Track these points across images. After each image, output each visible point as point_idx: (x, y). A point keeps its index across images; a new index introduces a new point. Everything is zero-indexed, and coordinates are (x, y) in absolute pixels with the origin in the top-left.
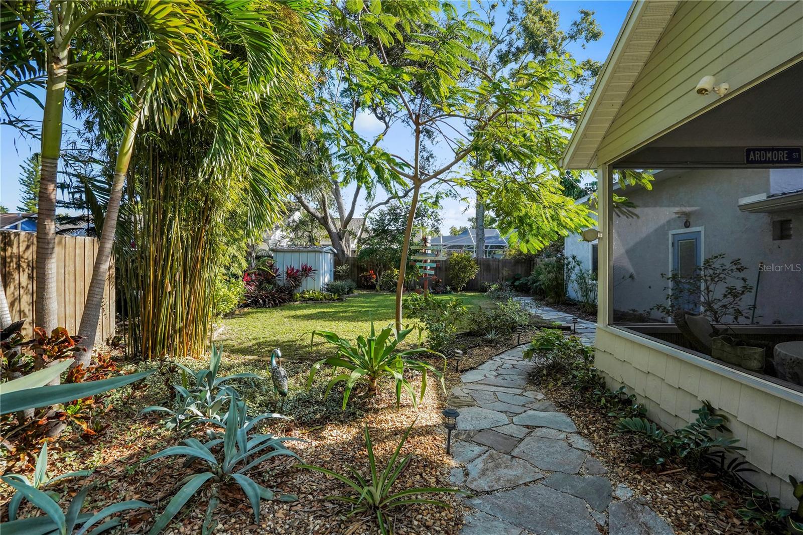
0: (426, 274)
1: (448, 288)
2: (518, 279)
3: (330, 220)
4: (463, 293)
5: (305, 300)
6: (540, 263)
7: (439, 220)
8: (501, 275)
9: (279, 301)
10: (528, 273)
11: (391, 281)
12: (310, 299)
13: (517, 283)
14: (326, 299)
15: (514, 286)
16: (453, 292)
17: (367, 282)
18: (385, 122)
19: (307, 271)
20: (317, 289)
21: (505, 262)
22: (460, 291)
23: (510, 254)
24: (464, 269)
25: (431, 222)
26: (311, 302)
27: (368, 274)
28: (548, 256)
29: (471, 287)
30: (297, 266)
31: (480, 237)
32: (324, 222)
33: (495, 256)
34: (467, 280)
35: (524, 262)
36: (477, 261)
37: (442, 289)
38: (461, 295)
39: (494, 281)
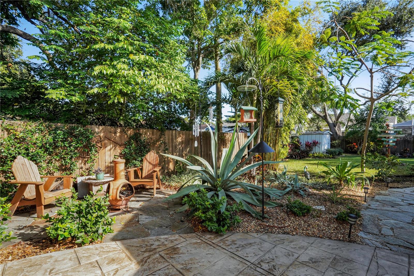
0: (389, 145)
3: (328, 117)
9: (302, 157)
11: (368, 149)
12: (317, 157)
14: (325, 157)
17: (352, 149)
19: (315, 143)
20: (321, 152)
27: (352, 145)
30: (310, 141)
32: (325, 118)
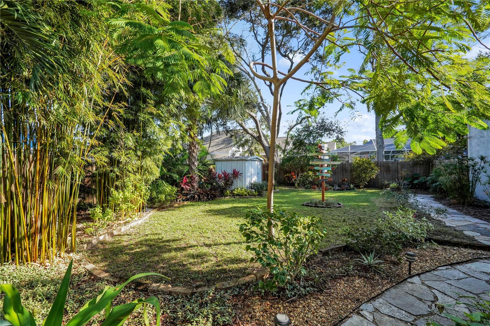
0: (322, 177)
1: (352, 186)
2: (417, 178)
3: (263, 138)
4: (365, 190)
5: (234, 195)
6: (439, 165)
7: (342, 132)
8: (400, 175)
9: (211, 196)
10: (427, 174)
11: (307, 180)
12: (237, 195)
13: (416, 182)
14: (249, 195)
15: (413, 184)
16: (355, 189)
17: (290, 181)
18: (289, 59)
19: (236, 174)
20: (245, 187)
21: (403, 165)
22: (362, 188)
23: (409, 158)
24: (365, 170)
25: (336, 135)
26: (237, 197)
27: (290, 175)
28: (448, 158)
29: (372, 184)
30: (229, 171)
31: (380, 144)
32: (259, 139)
33: (397, 160)
34: (368, 179)
35: (423, 164)
36: (377, 164)
37: (346, 186)
38: (363, 192)
39: (393, 180)
